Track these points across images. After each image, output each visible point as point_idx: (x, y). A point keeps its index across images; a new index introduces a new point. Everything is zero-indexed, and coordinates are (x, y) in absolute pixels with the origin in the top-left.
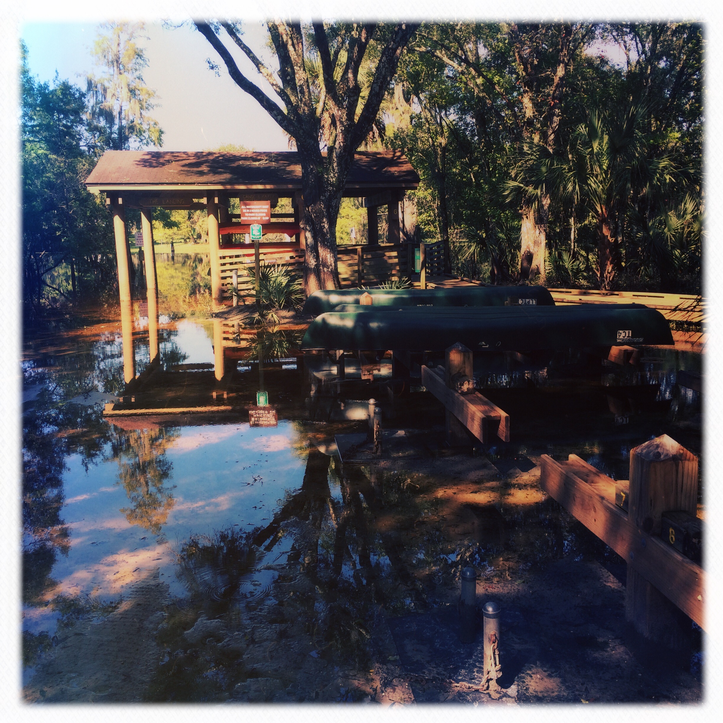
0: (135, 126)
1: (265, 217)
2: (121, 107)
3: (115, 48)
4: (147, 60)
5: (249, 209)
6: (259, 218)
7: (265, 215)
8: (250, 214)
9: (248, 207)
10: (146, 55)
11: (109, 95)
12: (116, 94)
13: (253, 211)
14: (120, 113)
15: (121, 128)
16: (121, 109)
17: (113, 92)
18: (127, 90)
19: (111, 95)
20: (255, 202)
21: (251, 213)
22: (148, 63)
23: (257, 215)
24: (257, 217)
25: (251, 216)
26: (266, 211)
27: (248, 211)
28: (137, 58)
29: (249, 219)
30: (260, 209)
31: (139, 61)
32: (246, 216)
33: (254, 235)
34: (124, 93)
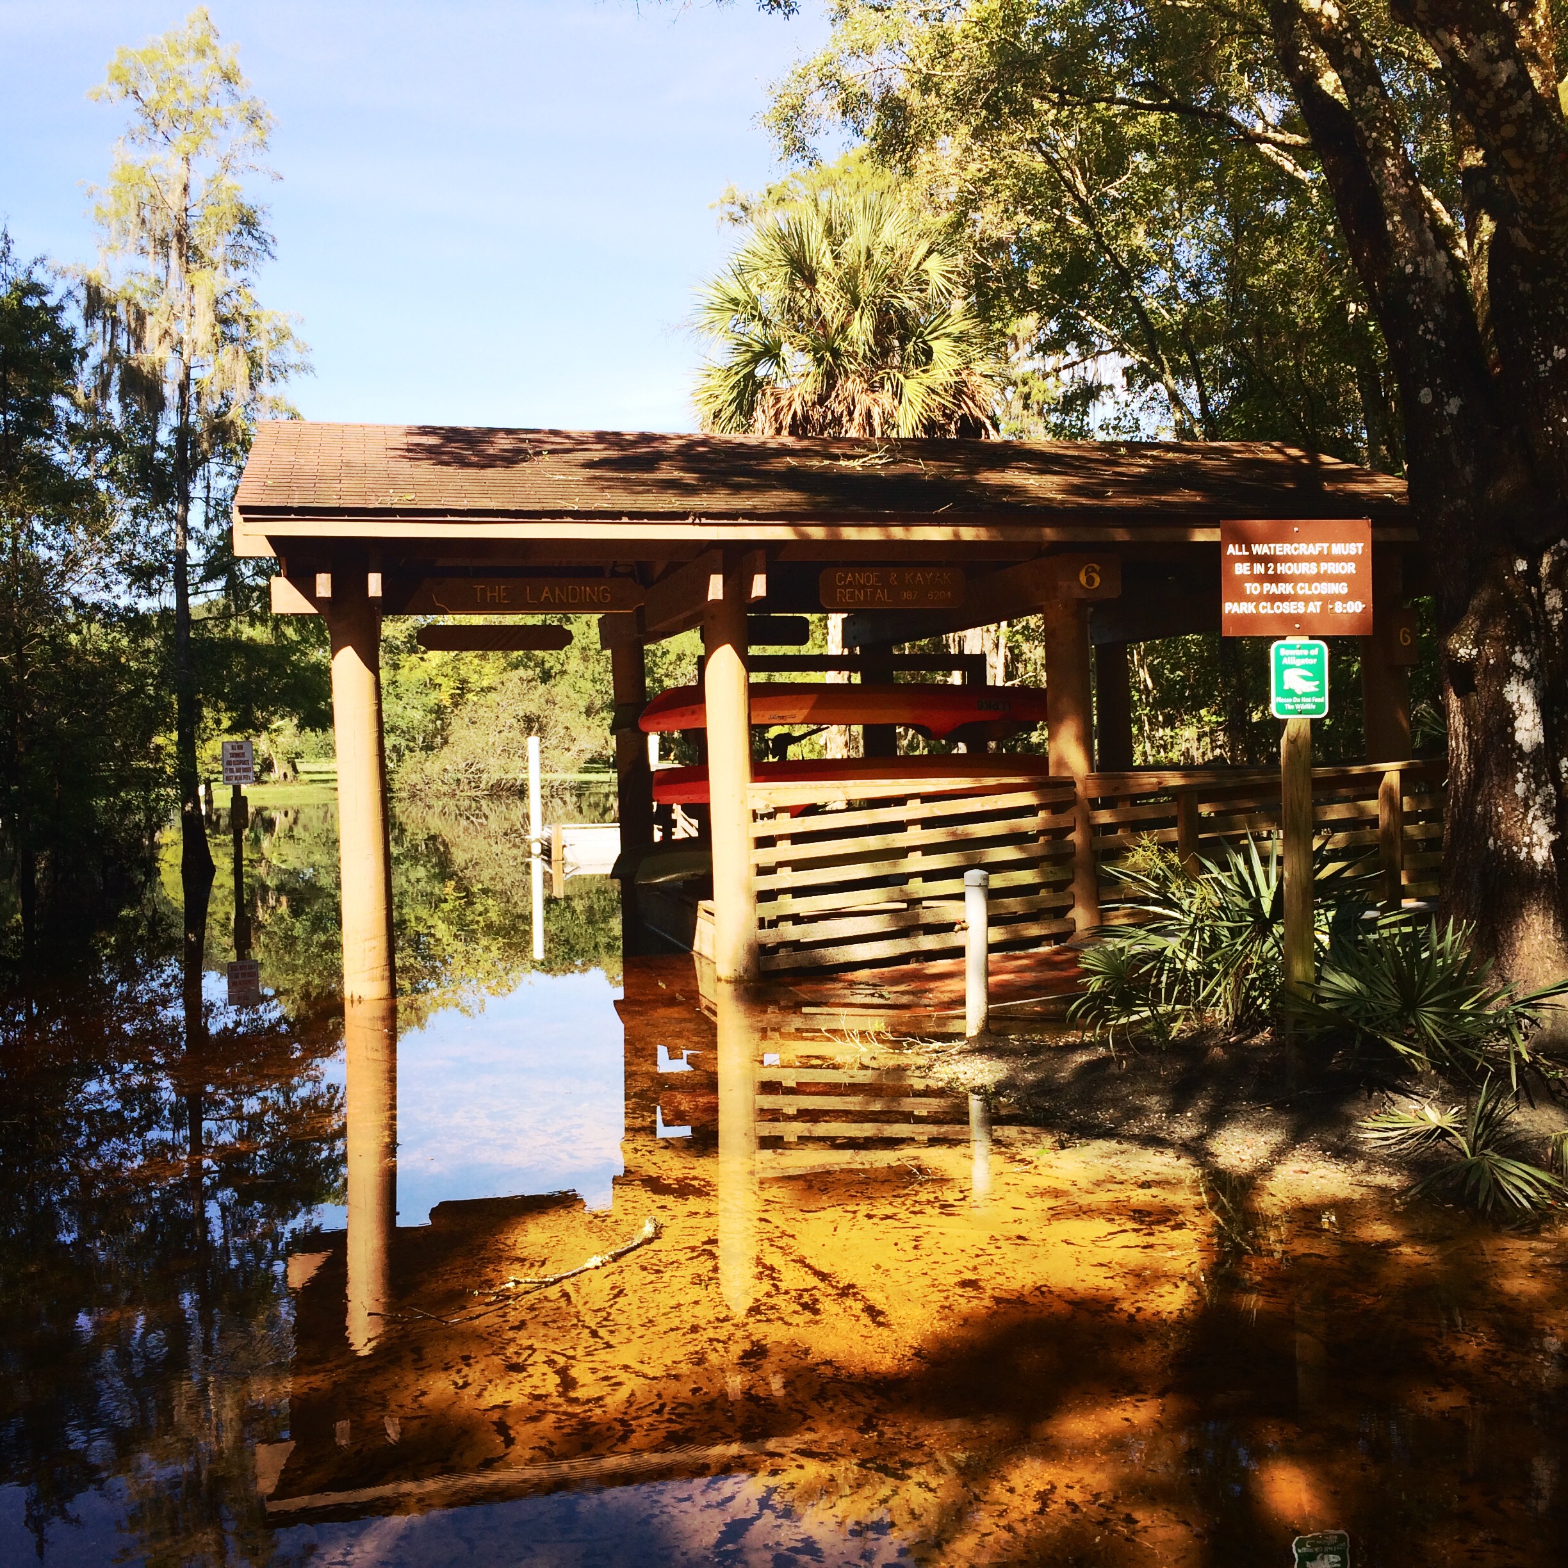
0: (232, 422)
1: (1344, 599)
2: (188, 369)
3: (174, 200)
4: (269, 240)
5: (1265, 559)
6: (1314, 608)
7: (1342, 588)
8: (1270, 588)
9: (1257, 549)
10: (267, 226)
11: (151, 334)
12: (174, 330)
13: (1282, 568)
14: (183, 387)
15: (183, 433)
16: (188, 376)
17: (166, 325)
18: (210, 317)
19: (157, 333)
20: (1296, 526)
21: (1277, 579)
22: (271, 247)
23: (1303, 589)
24: (1307, 599)
25: (1274, 598)
26: (1350, 568)
27: (1259, 568)
28: (240, 233)
29: (1265, 608)
30: (1319, 559)
31: (247, 241)
32: (1249, 599)
33: (1291, 693)
34: (201, 330)
